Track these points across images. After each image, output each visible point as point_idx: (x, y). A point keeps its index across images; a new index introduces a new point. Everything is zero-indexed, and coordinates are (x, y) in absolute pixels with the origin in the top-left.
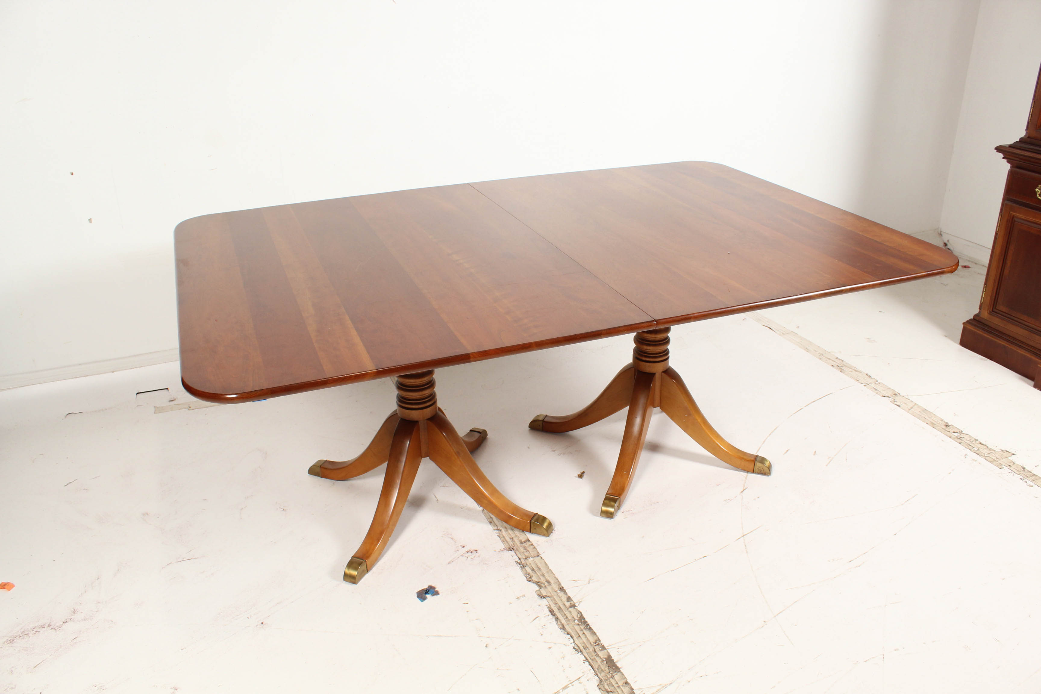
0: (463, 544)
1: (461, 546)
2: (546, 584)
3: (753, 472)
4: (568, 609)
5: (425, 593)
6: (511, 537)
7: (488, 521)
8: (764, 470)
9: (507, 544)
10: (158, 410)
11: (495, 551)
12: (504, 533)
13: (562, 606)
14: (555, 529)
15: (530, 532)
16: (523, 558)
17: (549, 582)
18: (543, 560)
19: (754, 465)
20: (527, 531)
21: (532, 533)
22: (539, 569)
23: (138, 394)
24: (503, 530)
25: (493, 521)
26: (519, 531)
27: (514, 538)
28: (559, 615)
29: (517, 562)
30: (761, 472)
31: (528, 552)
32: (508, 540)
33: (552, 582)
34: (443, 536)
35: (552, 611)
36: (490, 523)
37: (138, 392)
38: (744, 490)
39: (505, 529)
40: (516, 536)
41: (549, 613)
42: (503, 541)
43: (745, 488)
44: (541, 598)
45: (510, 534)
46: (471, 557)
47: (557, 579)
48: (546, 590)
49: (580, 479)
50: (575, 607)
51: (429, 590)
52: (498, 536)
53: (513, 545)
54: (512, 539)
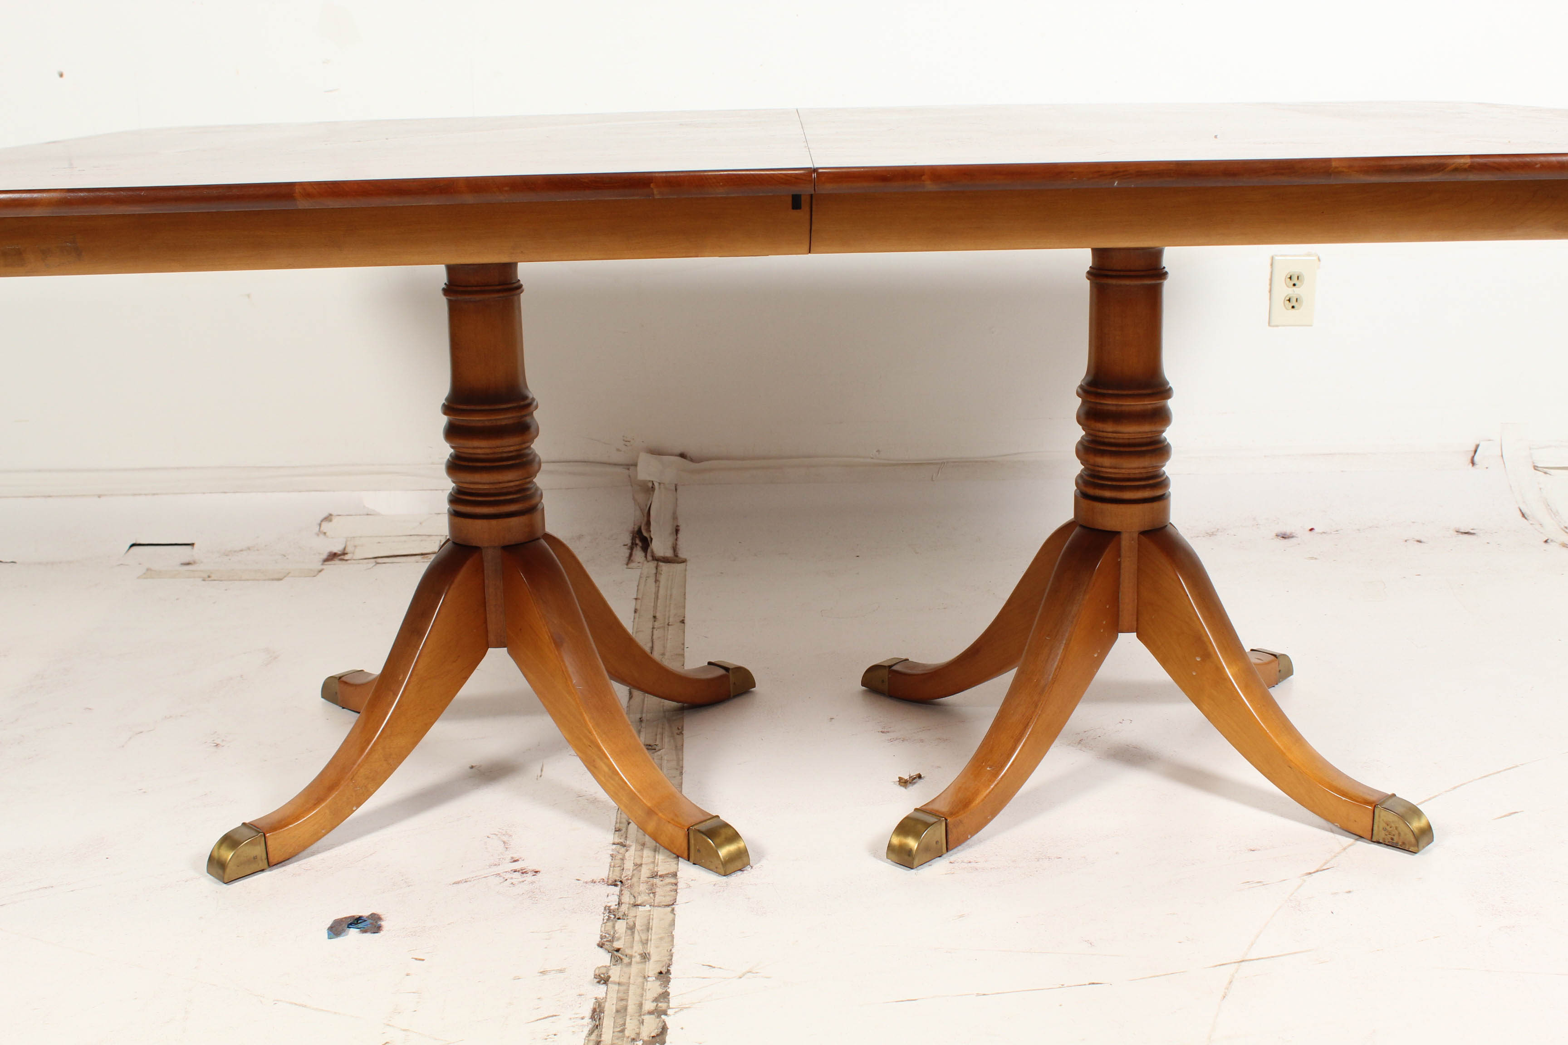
0: (516, 857)
1: (513, 858)
2: (637, 958)
3: (1373, 838)
4: (640, 1015)
5: (351, 924)
6: (639, 863)
7: (615, 825)
8: (1399, 834)
9: (618, 873)
10: (149, 573)
11: (578, 880)
12: (632, 852)
13: (632, 1008)
14: (755, 867)
15: (689, 860)
16: (629, 904)
17: (645, 957)
18: (675, 914)
19: (1372, 815)
20: (684, 859)
21: (694, 864)
22: (648, 929)
23: (134, 548)
24: (633, 849)
25: (627, 829)
26: (669, 856)
27: (644, 865)
28: (608, 1023)
29: (608, 909)
30: (1392, 839)
31: (652, 895)
32: (629, 865)
33: (654, 957)
34: (492, 836)
35: (597, 1013)
36: (616, 831)
37: (134, 542)
38: (1317, 871)
39: (640, 848)
40: (654, 862)
41: (588, 1013)
42: (612, 867)
43: (1326, 868)
44: (599, 982)
45: (642, 857)
46: (512, 881)
47: (672, 956)
48: (626, 969)
49: (903, 789)
50: (663, 1016)
51: (365, 921)
52: (612, 855)
53: (630, 878)
54: (638, 866)
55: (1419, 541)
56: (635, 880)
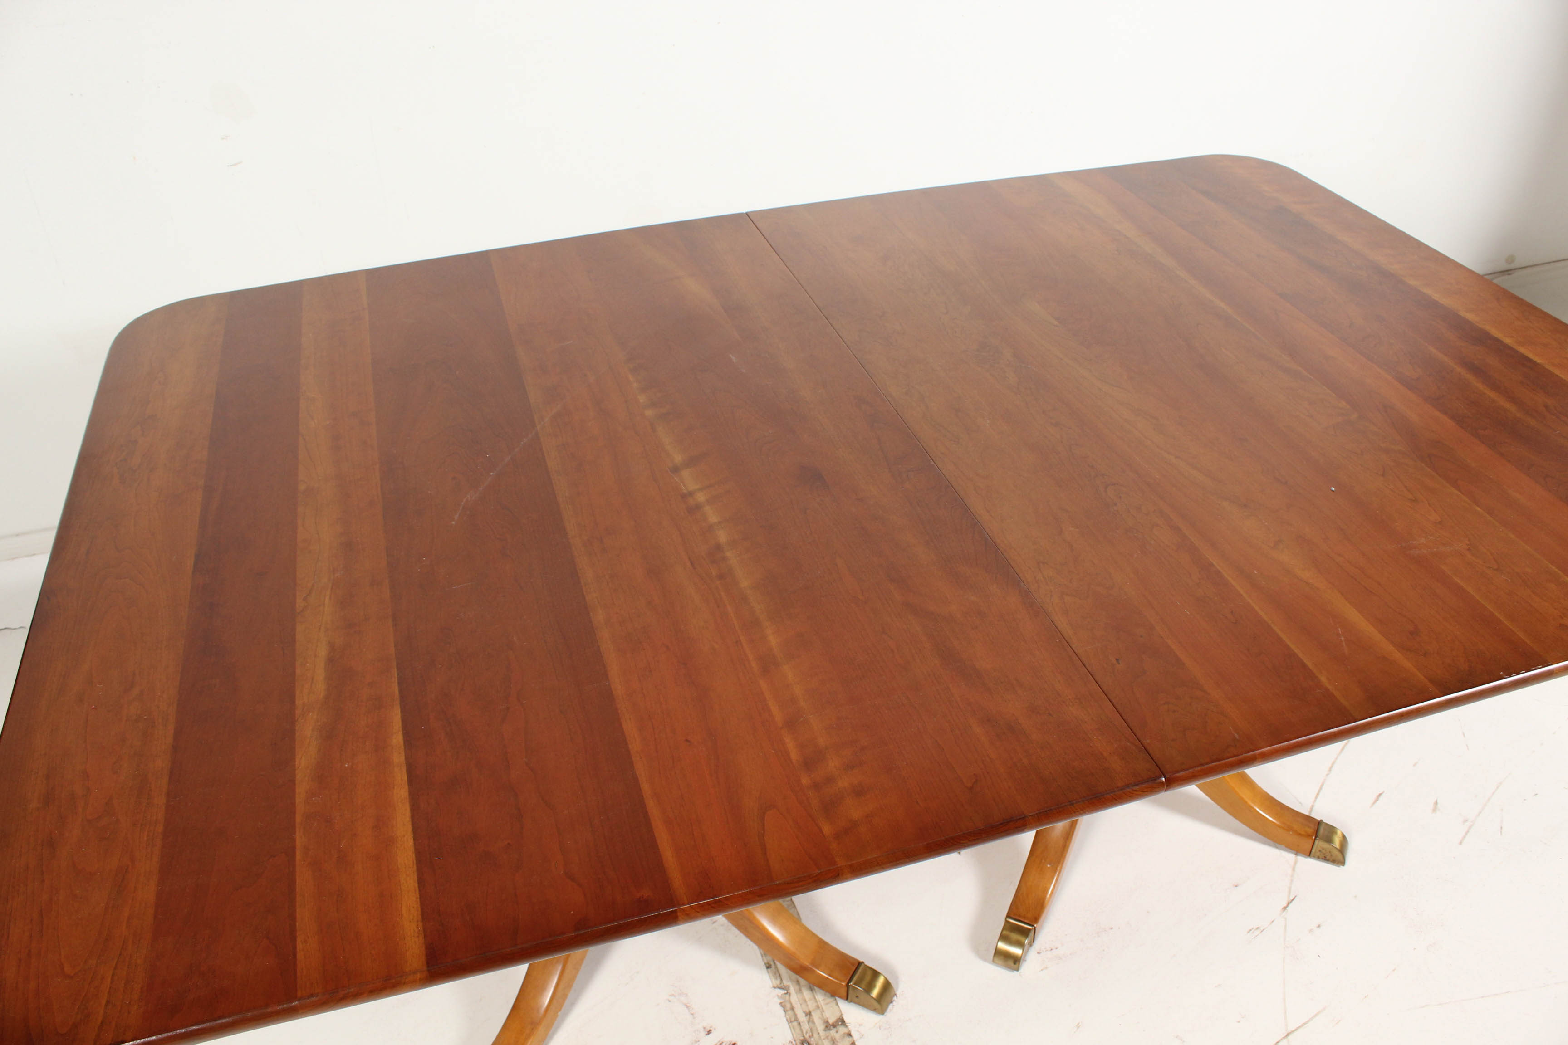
0: (707, 1025)
1: (704, 1028)
3: (1309, 855)
6: (807, 1011)
7: (763, 960)
8: (1331, 855)
9: (798, 1031)
12: (794, 998)
15: (847, 999)
19: (1312, 844)
20: (841, 997)
21: (851, 1001)
26: (825, 995)
27: (812, 1013)
30: (1325, 857)
34: (671, 998)
38: (1288, 904)
39: (797, 987)
40: (818, 1007)
42: (790, 1022)
43: (1292, 898)
45: (805, 1001)
52: (781, 1004)
53: (811, 1034)
54: (809, 1014)
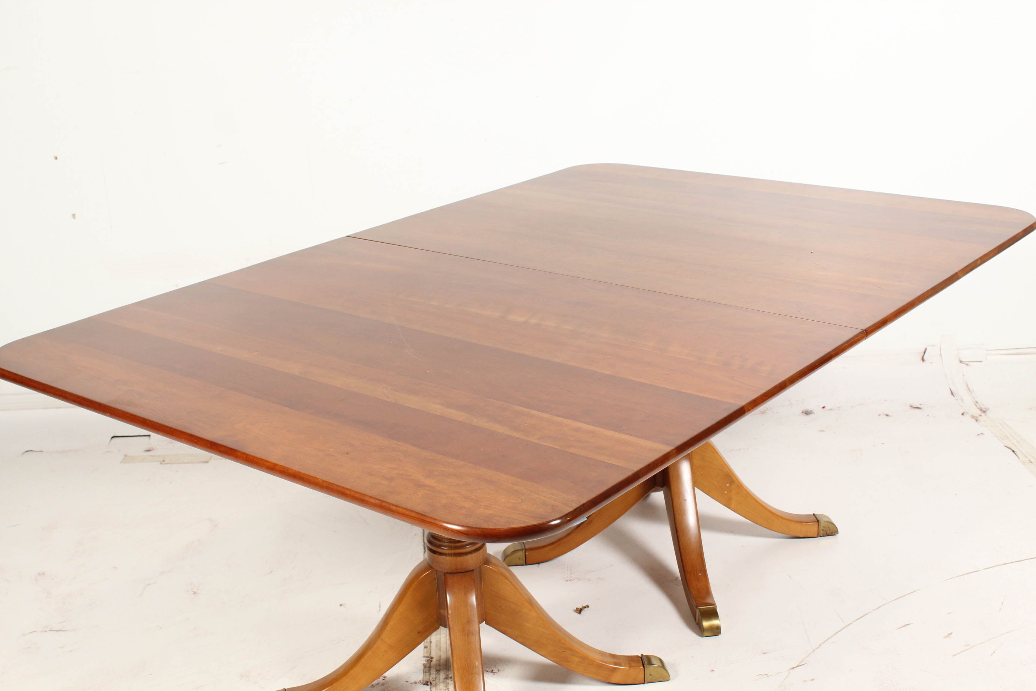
10: (127, 459)
11: (407, 682)
23: (114, 439)
24: (434, 660)
25: (430, 646)
32: (433, 671)
36: (425, 648)
37: (113, 435)
38: (797, 666)
42: (425, 672)
43: (801, 664)
49: (579, 614)
55: (887, 415)
56: (437, 681)
